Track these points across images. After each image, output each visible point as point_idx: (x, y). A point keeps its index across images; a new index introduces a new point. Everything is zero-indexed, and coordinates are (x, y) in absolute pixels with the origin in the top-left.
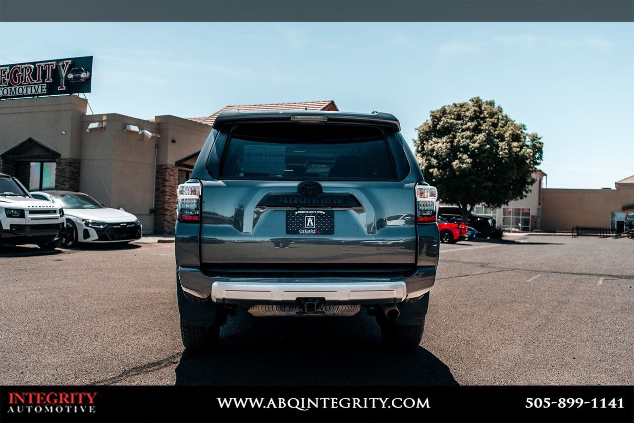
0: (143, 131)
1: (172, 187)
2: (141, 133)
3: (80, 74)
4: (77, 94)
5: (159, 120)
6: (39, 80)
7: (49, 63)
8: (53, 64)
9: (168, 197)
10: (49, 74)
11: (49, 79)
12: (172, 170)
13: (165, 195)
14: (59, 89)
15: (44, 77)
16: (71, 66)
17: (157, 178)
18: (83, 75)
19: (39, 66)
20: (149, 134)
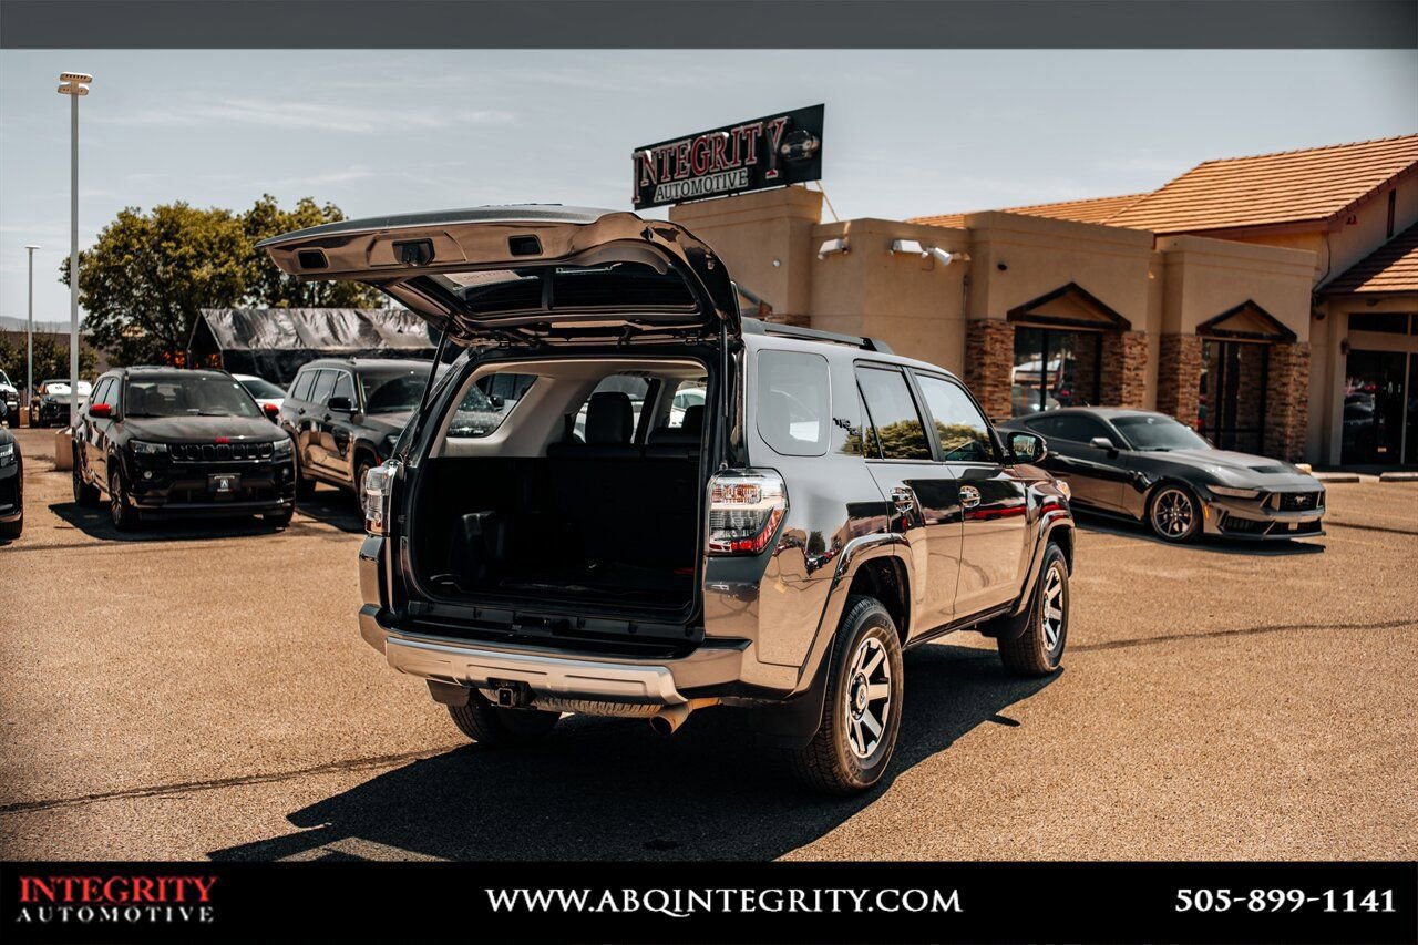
0: (932, 250)
1: (998, 366)
2: (926, 254)
3: (802, 143)
4: (802, 184)
5: (971, 224)
6: (736, 162)
7: (752, 126)
8: (757, 128)
9: (989, 388)
10: (752, 149)
11: (751, 159)
12: (999, 330)
13: (985, 385)
14: (768, 177)
15: (744, 156)
16: (789, 128)
17: (968, 348)
18: (806, 146)
19: (736, 133)
20: (943, 254)
